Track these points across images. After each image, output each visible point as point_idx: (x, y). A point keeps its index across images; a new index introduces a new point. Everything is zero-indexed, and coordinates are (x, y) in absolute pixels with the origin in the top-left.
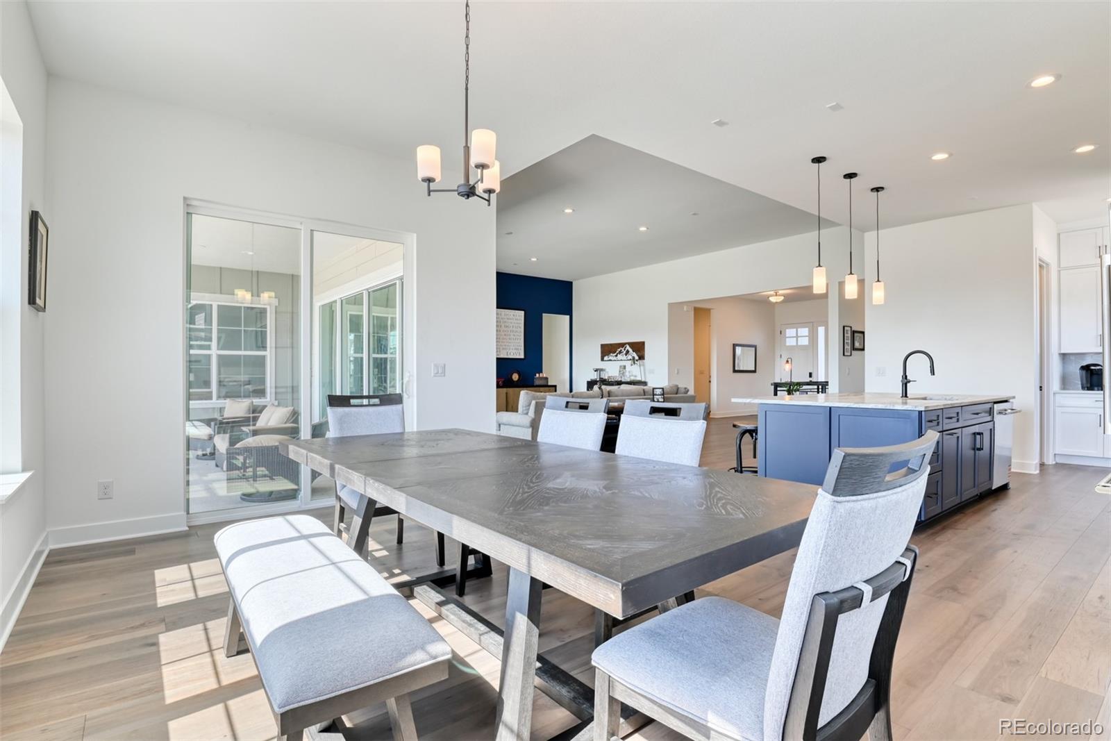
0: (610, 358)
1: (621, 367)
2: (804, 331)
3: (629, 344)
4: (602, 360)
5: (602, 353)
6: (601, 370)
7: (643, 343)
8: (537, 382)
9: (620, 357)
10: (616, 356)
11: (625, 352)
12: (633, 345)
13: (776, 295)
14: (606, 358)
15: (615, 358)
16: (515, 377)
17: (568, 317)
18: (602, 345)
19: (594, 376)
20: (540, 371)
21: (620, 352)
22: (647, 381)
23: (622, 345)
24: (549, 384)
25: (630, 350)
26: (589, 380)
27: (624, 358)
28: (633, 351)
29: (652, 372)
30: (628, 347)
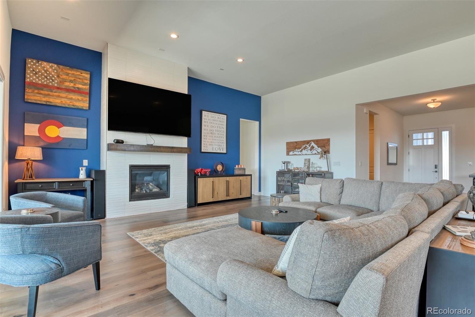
0: (295, 153)
1: (305, 160)
2: (431, 135)
3: (314, 141)
4: (288, 154)
5: (287, 149)
6: (288, 162)
7: (328, 140)
8: (237, 172)
9: (304, 152)
10: (301, 151)
11: (309, 148)
12: (317, 142)
13: (434, 102)
14: (291, 153)
15: (300, 153)
16: (220, 168)
17: (257, 123)
18: (286, 142)
19: (282, 167)
20: (239, 164)
21: (305, 148)
22: (332, 171)
23: (308, 142)
24: (246, 173)
25: (316, 146)
26: (278, 171)
27: (309, 152)
28: (318, 147)
29: (338, 164)
30: (313, 144)
